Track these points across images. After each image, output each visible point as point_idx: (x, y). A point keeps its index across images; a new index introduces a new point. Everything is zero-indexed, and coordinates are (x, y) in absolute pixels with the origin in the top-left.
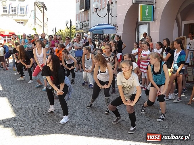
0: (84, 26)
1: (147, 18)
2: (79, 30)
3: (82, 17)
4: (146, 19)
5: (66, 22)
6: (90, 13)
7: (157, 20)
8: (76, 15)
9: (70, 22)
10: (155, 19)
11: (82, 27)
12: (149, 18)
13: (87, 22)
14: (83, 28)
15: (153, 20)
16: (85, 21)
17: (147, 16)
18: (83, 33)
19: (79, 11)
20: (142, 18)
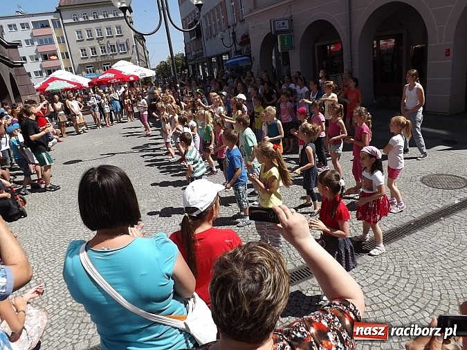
0: (198, 55)
3: (193, 46)
6: (202, 40)
13: (200, 51)
14: (197, 59)
15: (292, 48)
17: (287, 46)
18: (197, 64)
19: (189, 40)
20: (282, 48)
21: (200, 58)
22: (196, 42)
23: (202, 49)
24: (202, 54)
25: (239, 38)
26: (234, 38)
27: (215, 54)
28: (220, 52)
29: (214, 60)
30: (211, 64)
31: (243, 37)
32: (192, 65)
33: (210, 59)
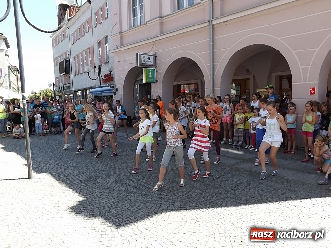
0: (66, 88)
2: (60, 93)
3: (62, 80)
4: (149, 81)
5: (49, 85)
6: (70, 76)
8: (55, 79)
9: (54, 85)
11: (63, 90)
12: (151, 80)
13: (68, 85)
14: (65, 91)
15: (156, 81)
16: (66, 84)
17: (151, 78)
18: (64, 95)
19: (59, 75)
20: (146, 80)
21: (67, 90)
22: (65, 77)
23: (69, 83)
24: (69, 87)
25: (103, 75)
26: (99, 73)
27: (80, 88)
28: (85, 87)
29: (79, 93)
30: (76, 96)
31: (107, 76)
32: (59, 96)
33: (76, 92)
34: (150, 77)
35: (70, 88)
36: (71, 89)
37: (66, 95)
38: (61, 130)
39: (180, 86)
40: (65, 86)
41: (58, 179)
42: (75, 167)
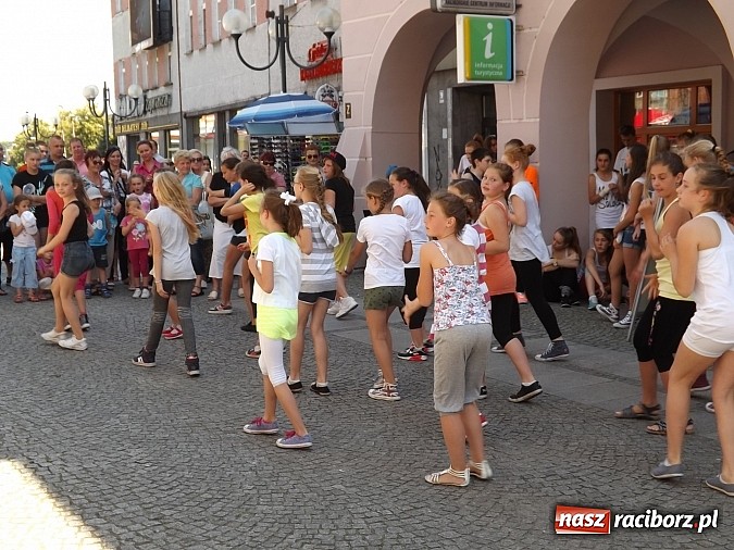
0: (152, 104)
1: (490, 69)
2: (130, 123)
3: (140, 70)
4: (487, 73)
5: (89, 93)
6: (173, 54)
7: (526, 77)
8: (116, 65)
9: (105, 90)
10: (520, 74)
11: (145, 112)
12: (495, 69)
13: (162, 91)
14: (149, 115)
15: (513, 75)
16: (156, 88)
17: (491, 60)
18: (148, 134)
19: (127, 49)
20: (471, 68)
21: (160, 113)
22: (151, 59)
23: (169, 84)
24: (166, 101)
25: (301, 47)
26: (282, 41)
27: (212, 103)
28: (228, 100)
29: (207, 126)
30: (193, 137)
31: (316, 52)
32: (128, 136)
33: (192, 119)
34: (488, 54)
35: (169, 105)
36: (175, 109)
37: (155, 135)
38: (111, 278)
39: (626, 96)
40: (150, 95)
41: (59, 489)
42: (136, 442)
